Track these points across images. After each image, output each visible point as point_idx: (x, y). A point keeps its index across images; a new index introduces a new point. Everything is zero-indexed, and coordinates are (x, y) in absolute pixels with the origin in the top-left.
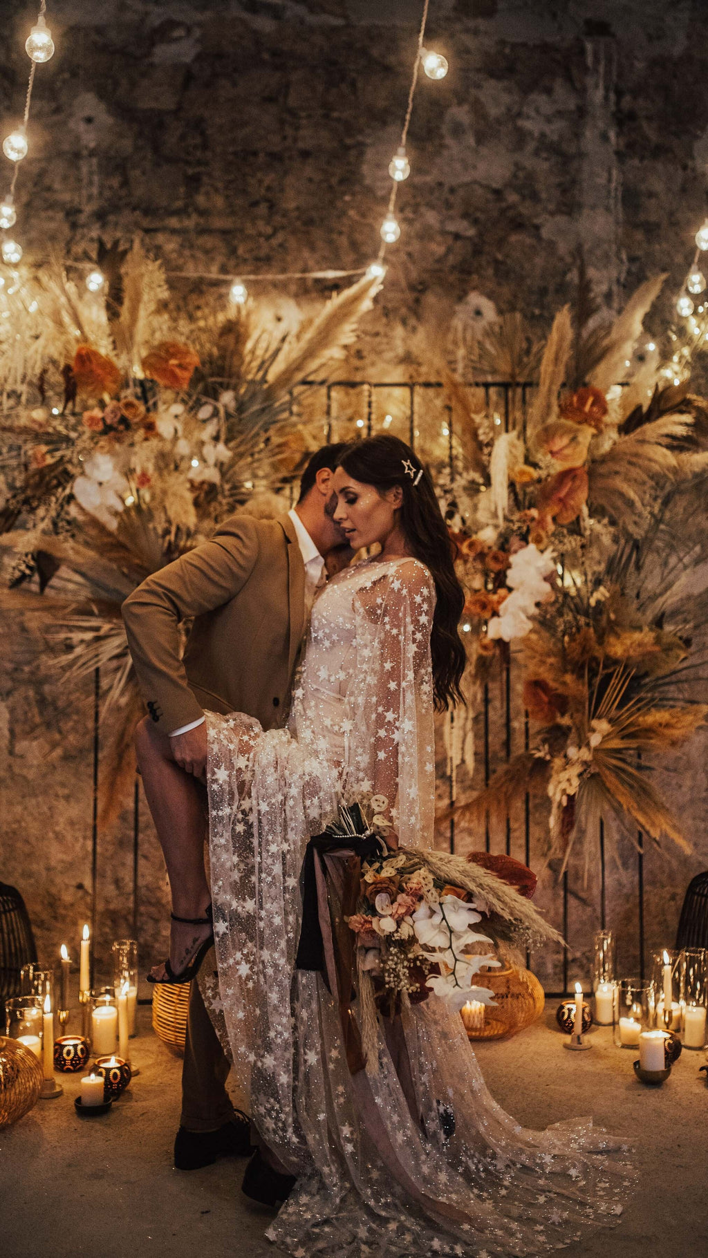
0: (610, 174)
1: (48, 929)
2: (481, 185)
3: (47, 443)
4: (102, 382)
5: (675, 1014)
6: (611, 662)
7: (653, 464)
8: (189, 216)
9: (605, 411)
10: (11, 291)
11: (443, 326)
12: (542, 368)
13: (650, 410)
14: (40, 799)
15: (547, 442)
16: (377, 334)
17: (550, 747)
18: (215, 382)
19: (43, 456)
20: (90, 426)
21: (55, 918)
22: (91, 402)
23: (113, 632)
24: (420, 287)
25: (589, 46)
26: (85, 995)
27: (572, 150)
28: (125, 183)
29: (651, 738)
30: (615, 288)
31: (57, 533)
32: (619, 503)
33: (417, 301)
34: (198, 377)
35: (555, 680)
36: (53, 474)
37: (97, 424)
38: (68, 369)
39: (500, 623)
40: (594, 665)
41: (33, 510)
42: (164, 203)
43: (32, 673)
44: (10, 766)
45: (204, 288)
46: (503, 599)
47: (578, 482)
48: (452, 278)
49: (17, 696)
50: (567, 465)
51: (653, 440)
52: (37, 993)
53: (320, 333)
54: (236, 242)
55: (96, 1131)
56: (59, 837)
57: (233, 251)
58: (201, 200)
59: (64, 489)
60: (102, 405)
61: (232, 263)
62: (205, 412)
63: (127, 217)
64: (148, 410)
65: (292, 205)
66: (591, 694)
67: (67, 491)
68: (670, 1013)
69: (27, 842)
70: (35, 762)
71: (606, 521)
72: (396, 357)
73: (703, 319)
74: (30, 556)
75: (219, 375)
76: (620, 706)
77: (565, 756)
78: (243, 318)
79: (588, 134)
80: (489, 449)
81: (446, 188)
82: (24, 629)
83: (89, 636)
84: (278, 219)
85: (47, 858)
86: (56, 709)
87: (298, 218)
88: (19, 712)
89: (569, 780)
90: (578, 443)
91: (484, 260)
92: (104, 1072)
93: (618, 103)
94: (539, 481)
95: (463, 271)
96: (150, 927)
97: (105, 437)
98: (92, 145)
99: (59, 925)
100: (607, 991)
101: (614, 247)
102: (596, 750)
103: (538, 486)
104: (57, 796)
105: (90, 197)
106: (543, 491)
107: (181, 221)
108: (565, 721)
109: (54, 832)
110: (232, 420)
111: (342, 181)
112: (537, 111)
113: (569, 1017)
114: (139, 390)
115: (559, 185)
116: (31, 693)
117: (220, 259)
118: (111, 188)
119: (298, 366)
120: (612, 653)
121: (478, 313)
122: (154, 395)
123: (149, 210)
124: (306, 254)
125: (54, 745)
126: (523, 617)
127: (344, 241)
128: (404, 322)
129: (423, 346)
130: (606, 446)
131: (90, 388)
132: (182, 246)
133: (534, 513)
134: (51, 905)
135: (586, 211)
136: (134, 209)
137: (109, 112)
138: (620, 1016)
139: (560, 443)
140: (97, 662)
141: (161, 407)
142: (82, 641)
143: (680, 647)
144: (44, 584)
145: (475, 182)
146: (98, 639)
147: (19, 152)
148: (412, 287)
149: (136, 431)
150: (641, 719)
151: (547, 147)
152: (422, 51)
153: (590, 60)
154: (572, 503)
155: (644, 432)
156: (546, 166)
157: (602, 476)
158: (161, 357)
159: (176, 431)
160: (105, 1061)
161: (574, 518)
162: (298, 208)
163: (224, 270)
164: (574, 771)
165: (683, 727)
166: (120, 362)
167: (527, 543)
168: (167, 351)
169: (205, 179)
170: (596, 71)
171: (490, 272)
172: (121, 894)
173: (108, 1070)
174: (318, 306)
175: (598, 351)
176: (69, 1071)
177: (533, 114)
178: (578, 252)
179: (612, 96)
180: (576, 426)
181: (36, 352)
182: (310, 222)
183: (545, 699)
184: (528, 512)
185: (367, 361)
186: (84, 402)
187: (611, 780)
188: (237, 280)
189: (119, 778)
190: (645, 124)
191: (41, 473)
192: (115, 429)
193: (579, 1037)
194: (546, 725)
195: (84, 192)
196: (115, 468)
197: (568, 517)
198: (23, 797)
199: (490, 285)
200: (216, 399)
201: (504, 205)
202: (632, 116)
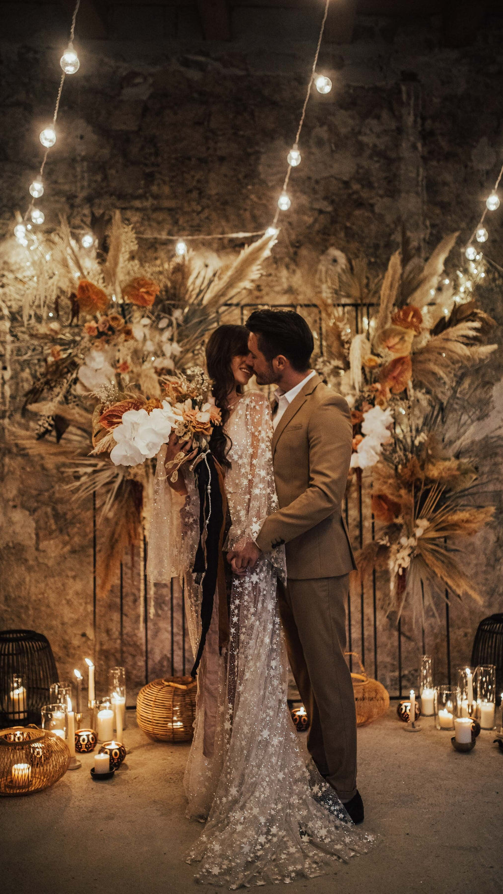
0: (418, 171)
1: (64, 663)
2: (336, 179)
3: (61, 345)
4: (96, 304)
5: (475, 708)
6: (430, 481)
7: (453, 354)
8: (147, 199)
9: (420, 321)
10: (32, 248)
11: (312, 270)
12: (382, 293)
13: (451, 319)
14: (56, 578)
15: (384, 340)
16: (270, 275)
17: (390, 538)
18: (170, 304)
19: (58, 352)
20: (89, 332)
21: (68, 655)
22: (88, 317)
23: (105, 468)
24: (297, 245)
25: (404, 88)
26: (92, 704)
27: (393, 155)
28: (105, 178)
29: (456, 530)
30: (422, 244)
31: (68, 404)
32: (432, 379)
33: (296, 253)
34: (158, 301)
35: (392, 494)
36: (64, 365)
37: (93, 332)
38: (73, 295)
39: (358, 457)
40: (418, 483)
41: (51, 389)
42: (130, 191)
43: (50, 497)
44: (36, 558)
45: (158, 246)
46: (360, 441)
47: (405, 367)
48: (318, 239)
49: (39, 512)
50: (398, 355)
51: (453, 339)
52: (60, 702)
53: (237, 272)
54: (178, 216)
55: (106, 789)
56: (69, 602)
57: (176, 222)
58: (154, 189)
59: (72, 374)
60: (95, 319)
61: (176, 229)
62: (163, 324)
63: (107, 201)
64: (126, 322)
65: (213, 192)
66: (416, 503)
67: (74, 376)
68: (472, 706)
69: (48, 606)
70: (53, 555)
71: (424, 391)
72: (283, 290)
73: (479, 264)
74: (51, 418)
75: (172, 300)
76: (435, 511)
77: (399, 543)
78: (187, 263)
79: (404, 145)
80: (348, 345)
81: (313, 181)
82: (43, 468)
83: (89, 470)
84: (205, 201)
85: (62, 617)
86: (66, 520)
87: (218, 200)
88: (42, 522)
89: (403, 559)
90: (405, 341)
91: (338, 226)
92: (109, 752)
93: (423, 125)
94: (380, 365)
95: (324, 234)
96: (129, 660)
97: (99, 340)
98: (83, 154)
99: (70, 660)
100: (429, 694)
101: (422, 218)
102: (419, 539)
103: (380, 369)
104: (67, 576)
105: (82, 188)
106: (383, 372)
107: (142, 203)
108: (399, 520)
109: (66, 599)
110: (181, 328)
111: (246, 177)
112: (371, 130)
113: (406, 711)
114: (120, 309)
115: (386, 178)
116: (49, 510)
117: (167, 227)
118: (96, 181)
119: (223, 293)
120: (431, 476)
121: (335, 261)
122: (130, 313)
123: (121, 196)
124: (224, 223)
125: (65, 544)
126: (373, 453)
127: (247, 215)
128: (287, 267)
129: (300, 282)
130: (424, 343)
131: (88, 309)
132: (143, 219)
133: (378, 386)
134: (65, 647)
135: (403, 195)
136: (111, 195)
137: (94, 132)
138: (438, 710)
139: (394, 341)
140: (94, 487)
141: (135, 321)
142: (85, 474)
143: (473, 472)
144: (59, 437)
145: (332, 176)
146: (95, 472)
147: (51, 141)
148: (293, 245)
149: (119, 335)
150: (450, 518)
151: (377, 153)
152: (314, 75)
153: (404, 97)
154: (402, 379)
155: (448, 334)
156: (377, 165)
157: (420, 362)
158: (134, 287)
159: (145, 336)
160: (108, 745)
161: (403, 389)
162: (217, 194)
163: (170, 233)
164: (405, 553)
165: (479, 522)
166: (107, 291)
167: (374, 406)
168: (138, 283)
169: (158, 176)
170: (409, 104)
171: (342, 235)
172: (110, 639)
173: (111, 750)
174: (232, 257)
175: (415, 283)
176: (84, 752)
177: (368, 132)
178: (398, 221)
179: (419, 120)
180: (404, 330)
181: (53, 285)
182: (225, 203)
183: (386, 507)
184: (374, 385)
185: (264, 292)
186: (84, 317)
187: (429, 558)
188: (180, 239)
189: (111, 562)
190: (440, 138)
191: (57, 364)
192: (106, 334)
193: (413, 724)
194: (386, 524)
195: (79, 184)
196: (105, 361)
197: (399, 389)
198: (46, 577)
199: (343, 243)
200: (170, 314)
201: (350, 191)
202: (432, 133)
